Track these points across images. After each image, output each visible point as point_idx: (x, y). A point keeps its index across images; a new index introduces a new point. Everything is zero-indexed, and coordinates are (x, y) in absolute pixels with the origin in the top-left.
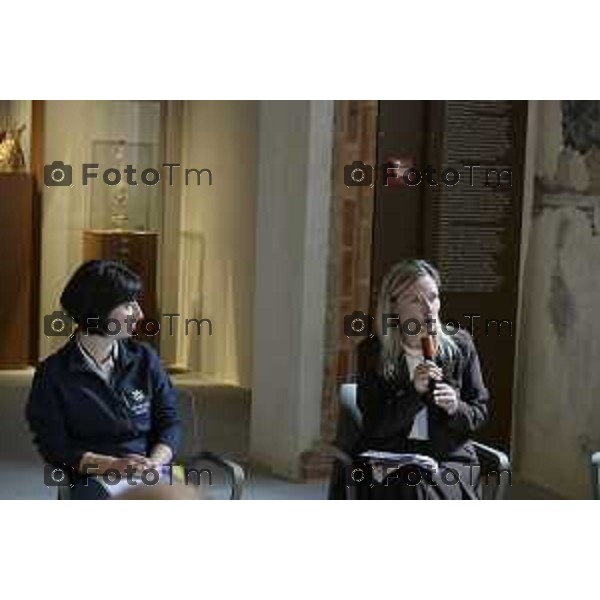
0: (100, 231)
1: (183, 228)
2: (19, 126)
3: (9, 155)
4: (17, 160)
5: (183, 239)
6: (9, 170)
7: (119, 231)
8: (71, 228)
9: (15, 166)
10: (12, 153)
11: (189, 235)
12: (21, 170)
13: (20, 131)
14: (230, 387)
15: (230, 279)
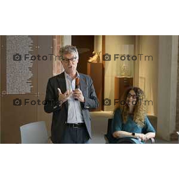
0: (119, 77)
1: (140, 76)
2: (99, 52)
3: (96, 59)
4: (99, 60)
5: (140, 80)
6: (96, 62)
7: (123, 77)
8: (112, 76)
9: (98, 61)
10: (97, 58)
11: (141, 78)
12: (99, 62)
13: (100, 53)
14: (152, 116)
15: (152, 88)
